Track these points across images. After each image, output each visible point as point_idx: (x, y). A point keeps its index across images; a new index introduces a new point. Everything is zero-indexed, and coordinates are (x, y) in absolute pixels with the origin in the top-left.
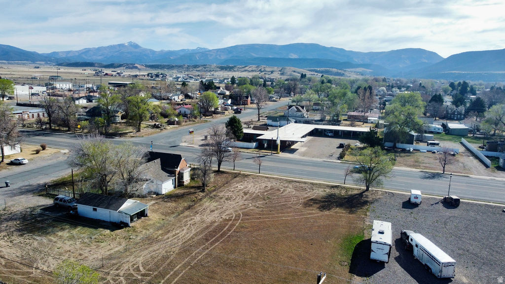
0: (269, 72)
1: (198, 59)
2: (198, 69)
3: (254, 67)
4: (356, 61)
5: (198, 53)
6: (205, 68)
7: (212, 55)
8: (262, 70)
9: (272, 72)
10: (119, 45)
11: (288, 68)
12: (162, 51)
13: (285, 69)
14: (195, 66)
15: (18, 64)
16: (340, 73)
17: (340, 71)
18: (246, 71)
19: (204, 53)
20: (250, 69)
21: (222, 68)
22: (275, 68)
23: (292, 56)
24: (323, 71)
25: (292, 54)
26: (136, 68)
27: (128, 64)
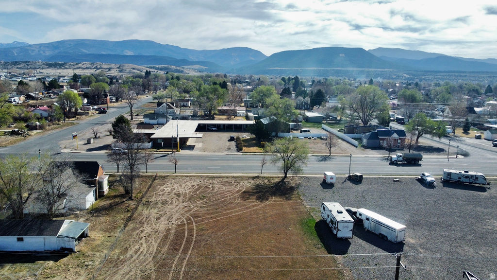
0: (106, 69)
1: (16, 54)
2: (19, 66)
3: (88, 64)
4: (192, 58)
5: (16, 48)
6: (28, 65)
7: (34, 50)
8: (99, 67)
9: (110, 69)
11: (126, 65)
13: (123, 66)
14: (15, 63)
16: (179, 70)
17: (179, 68)
18: (79, 68)
19: (24, 49)
20: (85, 66)
21: (50, 66)
22: (113, 65)
23: (127, 53)
24: (162, 68)
25: (127, 51)
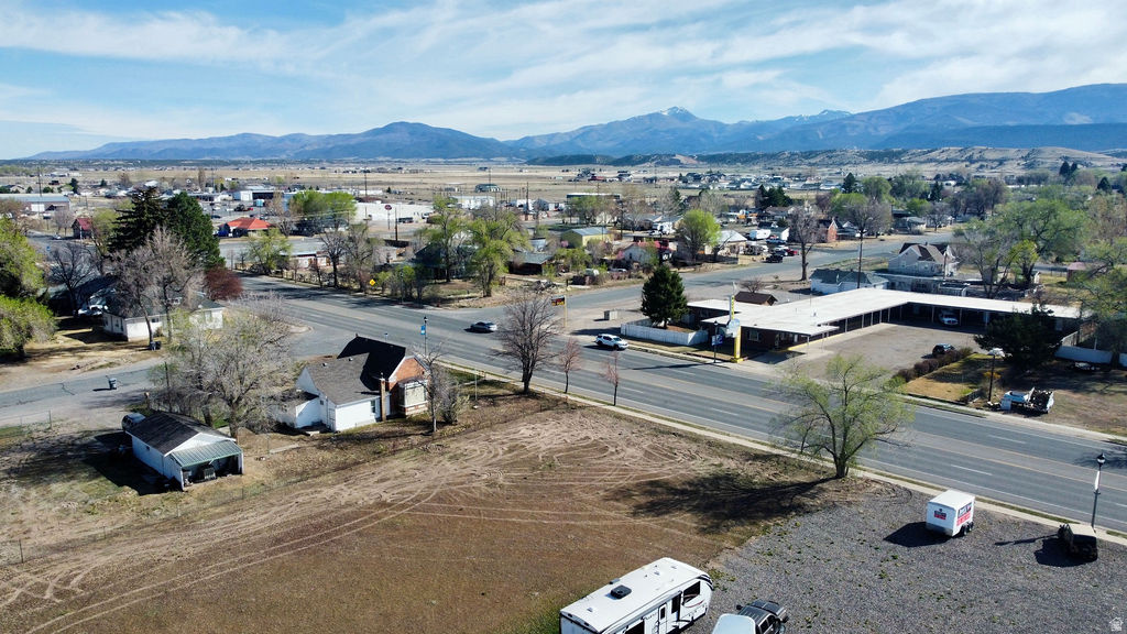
0: (993, 161)
1: (821, 137)
2: (812, 161)
3: (953, 151)
5: (820, 124)
6: (830, 158)
7: (857, 126)
8: (976, 157)
9: (1001, 162)
10: (650, 116)
11: (1048, 150)
12: (740, 124)
13: (1039, 152)
14: (808, 155)
15: (461, 163)
18: (930, 161)
19: (838, 124)
20: (944, 156)
21: (872, 157)
22: (1012, 152)
25: (1075, 115)
26: (678, 162)
27: (660, 156)
